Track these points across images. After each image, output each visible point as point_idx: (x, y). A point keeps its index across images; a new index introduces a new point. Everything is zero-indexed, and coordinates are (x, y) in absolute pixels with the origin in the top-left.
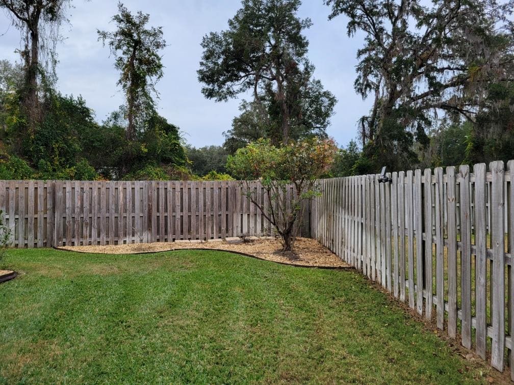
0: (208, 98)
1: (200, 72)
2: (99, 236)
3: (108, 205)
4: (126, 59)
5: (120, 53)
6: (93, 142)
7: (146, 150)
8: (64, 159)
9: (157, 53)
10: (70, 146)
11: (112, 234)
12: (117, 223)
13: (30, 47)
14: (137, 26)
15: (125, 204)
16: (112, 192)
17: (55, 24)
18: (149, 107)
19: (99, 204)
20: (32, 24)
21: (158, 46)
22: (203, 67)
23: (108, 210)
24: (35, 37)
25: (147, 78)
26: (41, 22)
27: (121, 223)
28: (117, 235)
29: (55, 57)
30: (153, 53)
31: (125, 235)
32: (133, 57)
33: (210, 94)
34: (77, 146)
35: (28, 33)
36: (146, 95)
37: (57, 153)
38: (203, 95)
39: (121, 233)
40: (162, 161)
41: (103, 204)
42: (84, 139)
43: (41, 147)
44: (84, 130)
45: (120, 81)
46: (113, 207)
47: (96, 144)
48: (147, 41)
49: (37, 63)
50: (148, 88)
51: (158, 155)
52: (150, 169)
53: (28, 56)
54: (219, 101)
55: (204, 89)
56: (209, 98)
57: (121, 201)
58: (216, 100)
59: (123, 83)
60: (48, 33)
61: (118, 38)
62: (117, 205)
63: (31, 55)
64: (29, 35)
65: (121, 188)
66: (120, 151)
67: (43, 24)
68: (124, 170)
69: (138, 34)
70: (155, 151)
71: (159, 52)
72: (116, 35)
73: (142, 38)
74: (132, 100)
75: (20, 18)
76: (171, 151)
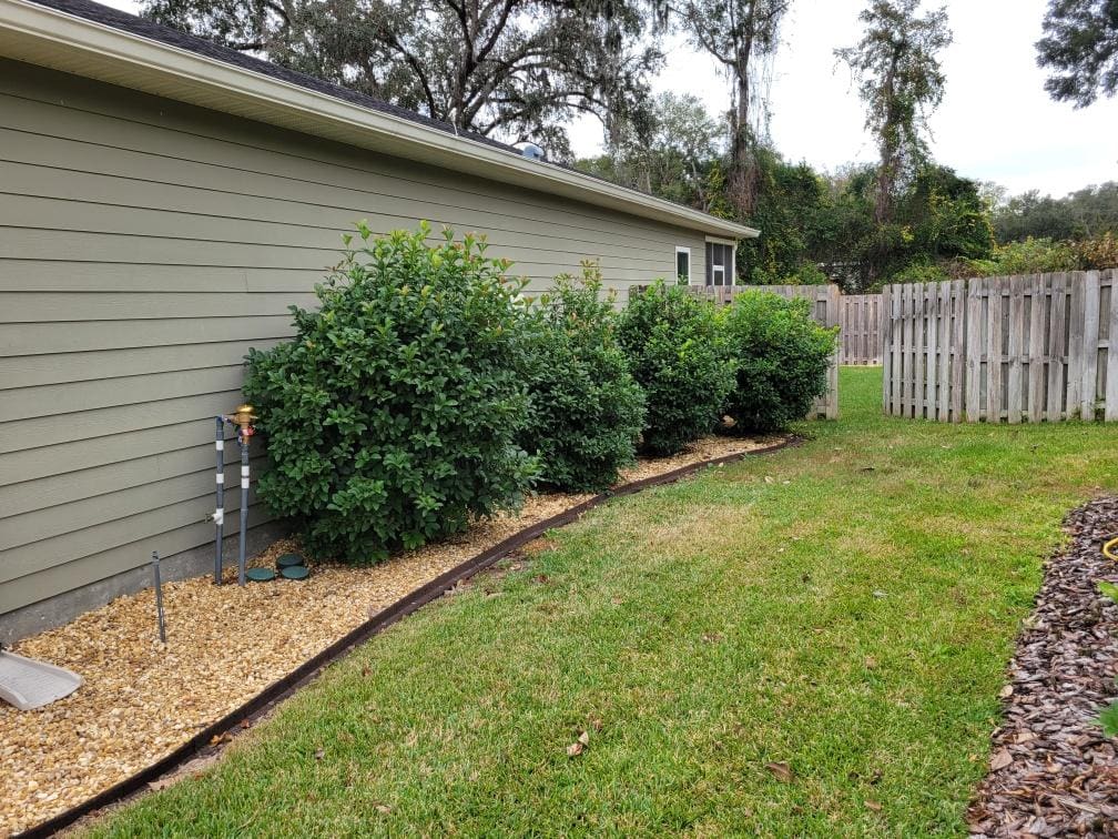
0: (1059, 99)
1: (1043, 45)
2: (847, 355)
3: (856, 322)
4: (878, 82)
5: (869, 74)
6: (822, 232)
7: (911, 237)
8: (781, 264)
9: (934, 57)
10: (788, 244)
11: (861, 354)
12: (866, 343)
13: (737, 104)
14: (898, 18)
15: (876, 321)
16: (861, 307)
17: (770, 56)
18: (919, 157)
19: (847, 321)
20: (740, 67)
21: (939, 42)
22: (1050, 33)
23: (856, 327)
24: (744, 85)
25: (917, 105)
26: (751, 58)
27: (870, 342)
28: (866, 355)
29: (769, 108)
30: (927, 57)
31: (875, 355)
32: (893, 73)
33: (1065, 89)
34: (799, 243)
35: (734, 82)
36: (911, 138)
37: (773, 256)
38: (1048, 94)
39: (871, 353)
40: (940, 253)
41: (851, 322)
42: (809, 229)
43: (753, 249)
44: (809, 213)
45: (868, 123)
46: (863, 324)
47: (828, 235)
48: (917, 38)
49: (746, 125)
50: (916, 123)
51: (933, 243)
52: (916, 269)
53: (734, 117)
54: (1082, 106)
55: (1051, 81)
56: (1063, 99)
57: (871, 317)
58: (1075, 107)
59: (873, 123)
60: (760, 72)
61: (867, 49)
62: (866, 323)
63: (738, 115)
64: (737, 85)
65: (871, 303)
66: (864, 244)
67: (755, 63)
68: (871, 274)
69: (902, 33)
70: (928, 237)
71: (939, 55)
72: (862, 46)
73: (909, 34)
74: (888, 150)
75: (724, 61)
76: (958, 232)
